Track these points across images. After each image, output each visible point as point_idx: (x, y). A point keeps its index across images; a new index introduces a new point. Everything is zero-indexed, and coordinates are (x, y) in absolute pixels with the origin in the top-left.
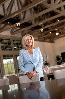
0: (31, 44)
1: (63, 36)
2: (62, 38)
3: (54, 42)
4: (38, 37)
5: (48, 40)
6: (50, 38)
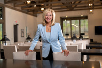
3: (36, 16)
4: (22, 8)
5: (31, 13)
6: (33, 11)
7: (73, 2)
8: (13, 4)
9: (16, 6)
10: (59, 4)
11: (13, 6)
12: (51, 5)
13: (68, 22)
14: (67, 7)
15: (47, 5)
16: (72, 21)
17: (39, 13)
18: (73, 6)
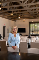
6: (14, 18)
8: (3, 15)
16: (36, 24)
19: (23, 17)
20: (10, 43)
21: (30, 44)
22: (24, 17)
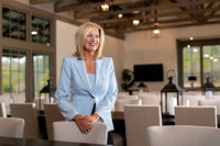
0: (95, 48)
1: (145, 29)
2: (142, 33)
3: (123, 38)
4: (92, 20)
5: (112, 31)
6: (116, 27)
7: (205, 5)
8: (72, 13)
9: (79, 18)
10: (174, 10)
11: (72, 18)
12: (156, 12)
13: (196, 50)
14: (192, 15)
15: (147, 14)
16: (205, 48)
17: (130, 32)
18: (207, 14)
19: (152, 20)
20: (65, 105)
21: (173, 117)
22: (156, 21)
